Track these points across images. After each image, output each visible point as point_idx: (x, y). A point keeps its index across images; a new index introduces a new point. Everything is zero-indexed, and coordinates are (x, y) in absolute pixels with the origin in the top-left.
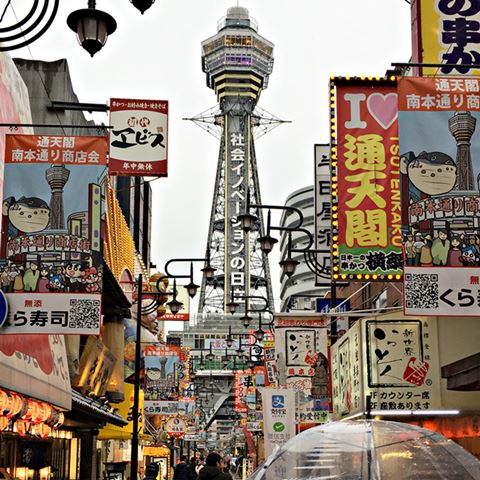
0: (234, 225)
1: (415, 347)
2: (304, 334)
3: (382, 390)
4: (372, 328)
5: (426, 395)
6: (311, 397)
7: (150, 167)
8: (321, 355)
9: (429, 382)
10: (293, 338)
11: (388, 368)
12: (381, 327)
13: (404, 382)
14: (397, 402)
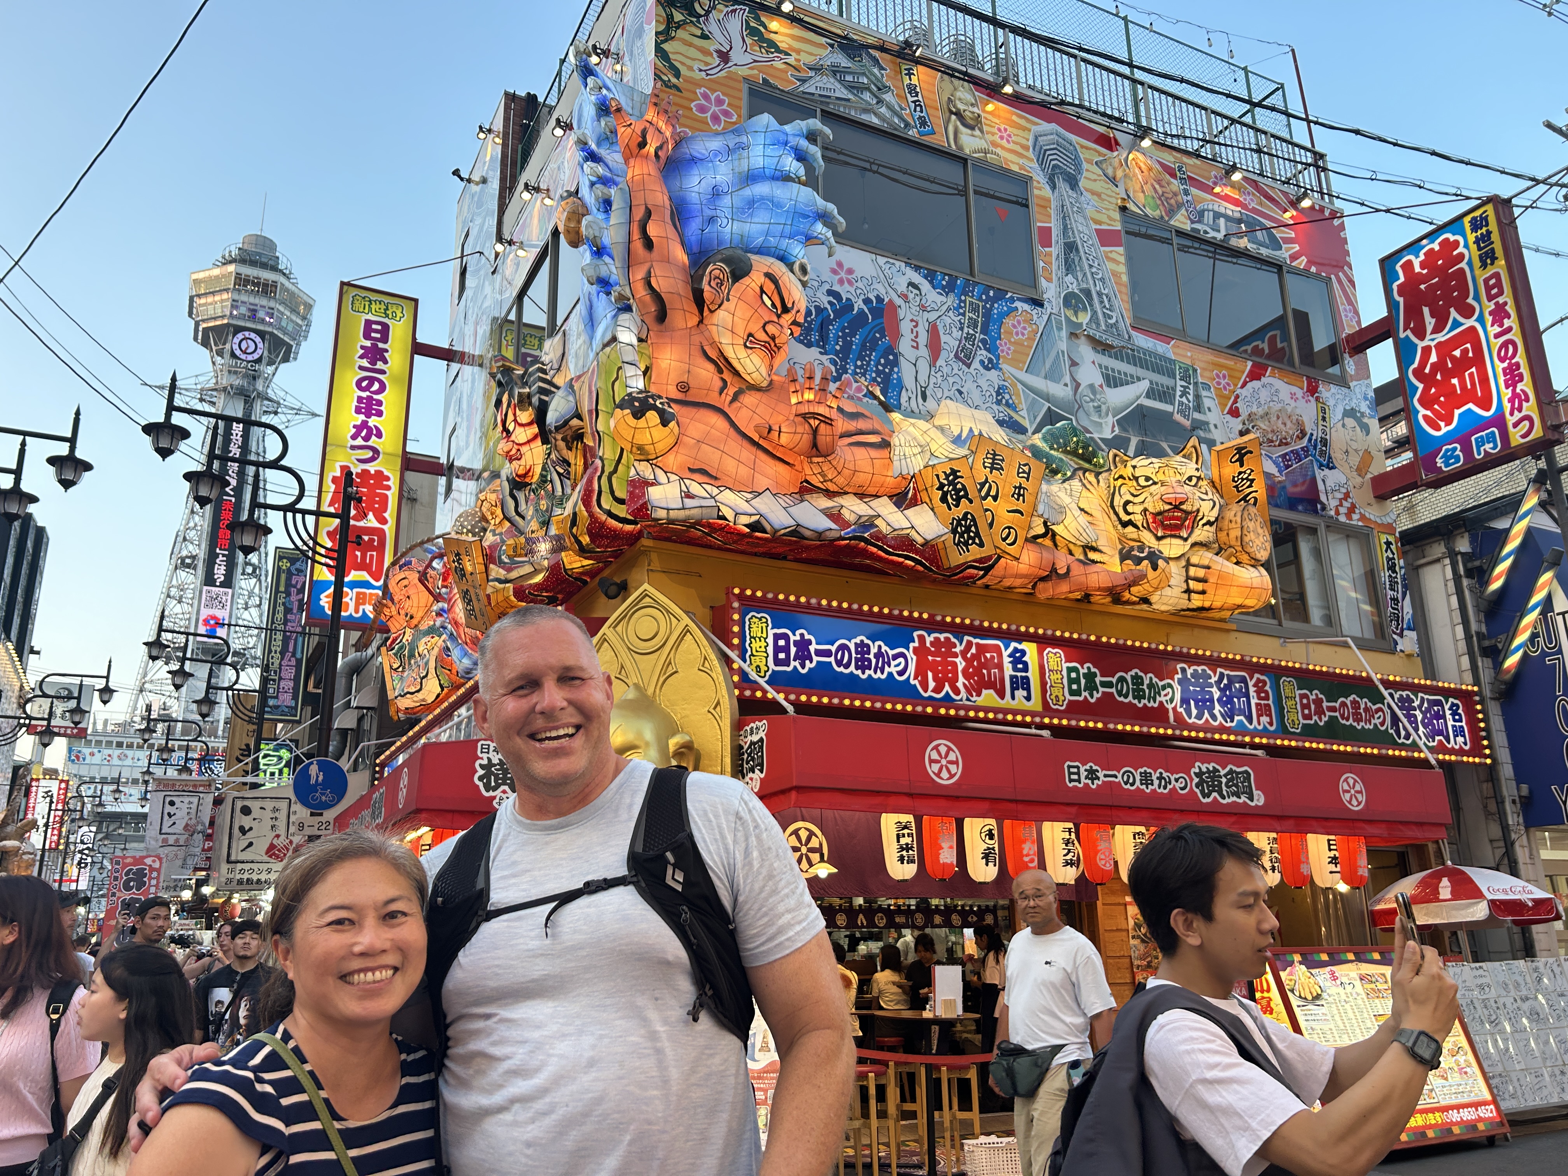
1: (282, 825)
2: (186, 800)
3: (240, 866)
4: (239, 804)
10: (172, 803)
11: (250, 845)
12: (247, 803)
13: (266, 858)
14: (255, 877)
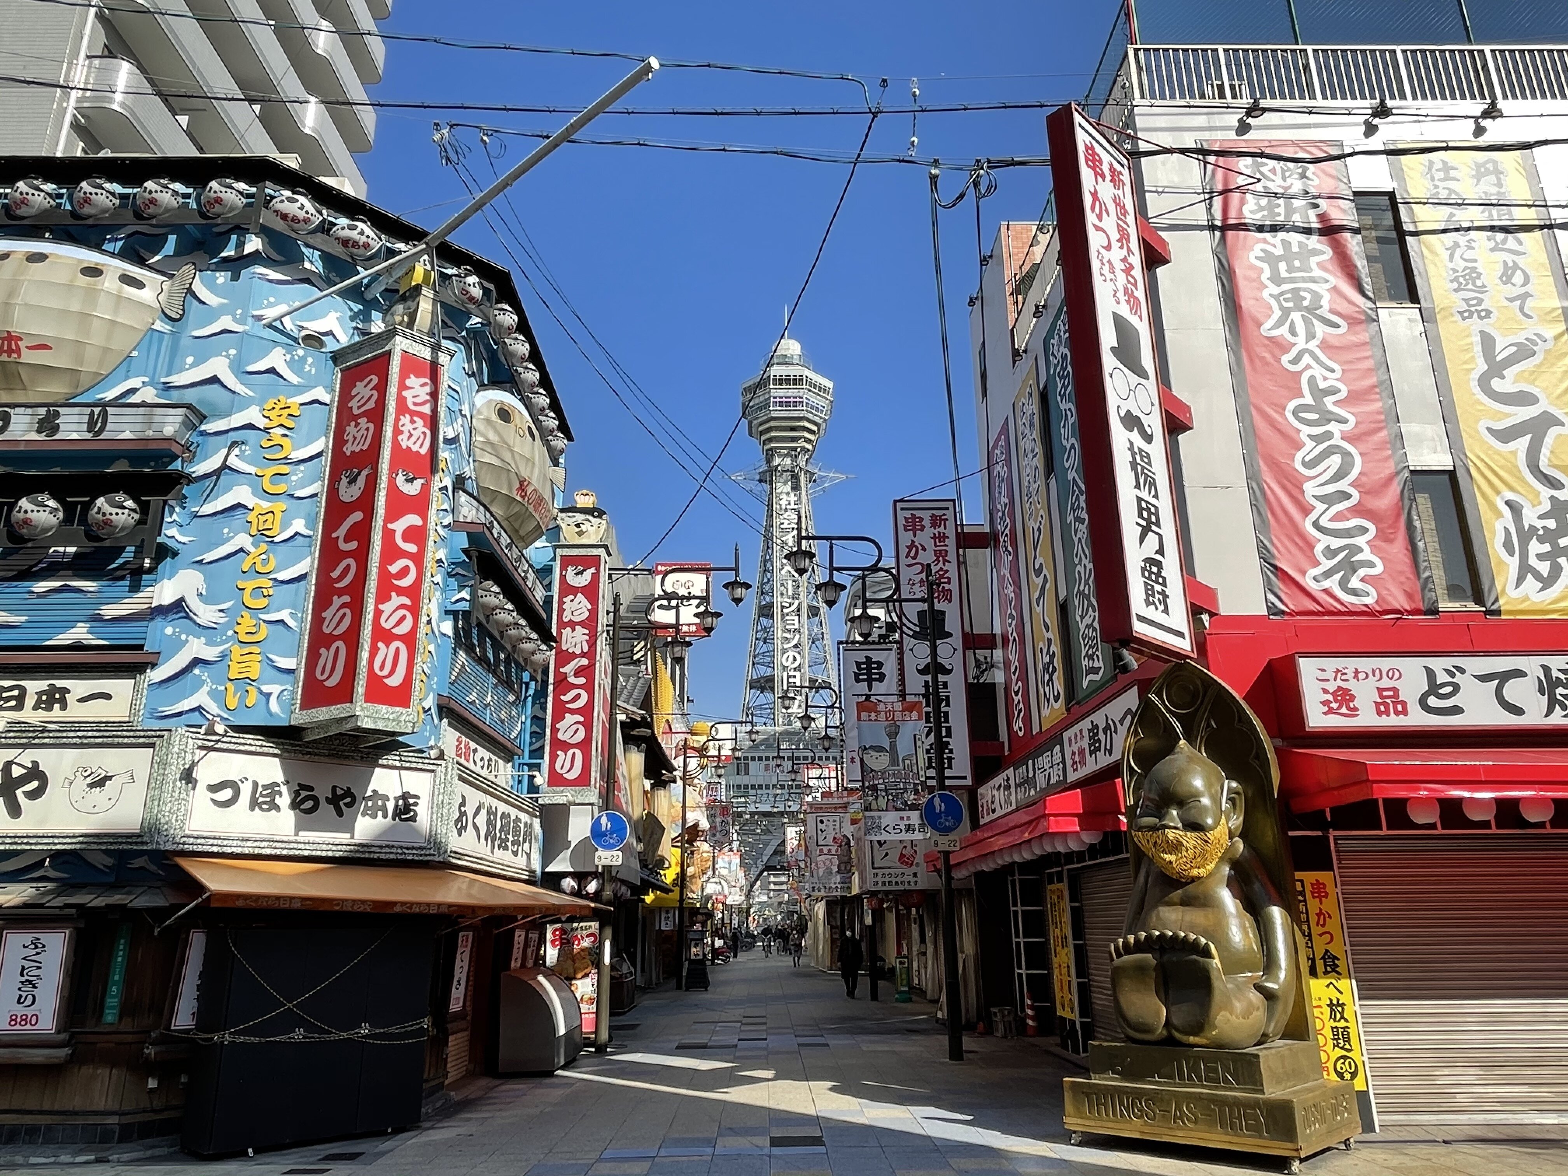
0: (785, 611)
2: (831, 819)
3: (881, 871)
5: (915, 875)
6: (838, 872)
7: (693, 628)
8: (845, 836)
9: (917, 865)
10: (822, 822)
11: (887, 854)
13: (899, 865)
14: (894, 880)
